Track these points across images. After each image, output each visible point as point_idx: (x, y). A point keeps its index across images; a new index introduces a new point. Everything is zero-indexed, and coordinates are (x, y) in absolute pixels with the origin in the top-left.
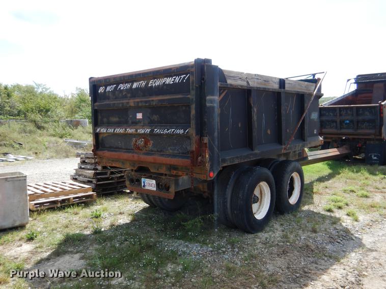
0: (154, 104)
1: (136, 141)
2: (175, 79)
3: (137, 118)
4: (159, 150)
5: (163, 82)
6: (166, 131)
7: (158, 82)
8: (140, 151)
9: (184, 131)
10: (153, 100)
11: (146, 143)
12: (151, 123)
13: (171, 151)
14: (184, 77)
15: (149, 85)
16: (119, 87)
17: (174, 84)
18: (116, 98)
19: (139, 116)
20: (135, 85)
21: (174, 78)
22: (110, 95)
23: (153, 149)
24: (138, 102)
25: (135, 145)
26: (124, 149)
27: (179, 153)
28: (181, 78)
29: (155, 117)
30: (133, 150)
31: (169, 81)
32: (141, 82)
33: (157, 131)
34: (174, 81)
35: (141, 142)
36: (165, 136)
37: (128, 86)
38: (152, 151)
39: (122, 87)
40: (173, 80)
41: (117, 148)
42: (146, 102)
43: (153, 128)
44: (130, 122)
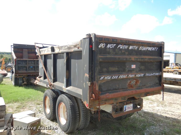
0: (146, 60)
1: (130, 83)
2: (152, 48)
3: (132, 68)
4: (144, 85)
5: (147, 49)
6: (151, 75)
7: (144, 49)
8: (132, 88)
9: (159, 74)
10: (146, 58)
11: (136, 83)
12: (141, 71)
13: (149, 84)
14: (156, 49)
15: (140, 49)
16: (119, 47)
17: (152, 51)
18: (116, 54)
19: (134, 66)
20: (131, 48)
22: (111, 51)
23: (140, 85)
25: (129, 85)
26: (121, 89)
27: (153, 85)
28: (155, 48)
29: (143, 67)
30: (127, 88)
31: (150, 49)
32: (135, 46)
33: (147, 75)
35: (133, 82)
36: (147, 77)
37: (126, 47)
38: (140, 86)
39: (121, 46)
40: (151, 49)
41: (116, 89)
42: (142, 59)
43: (145, 73)
44: (127, 70)
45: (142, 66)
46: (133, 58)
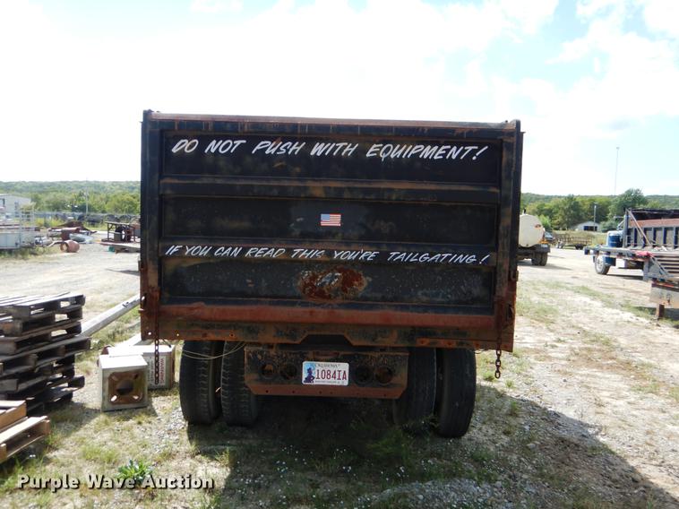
0: (394, 198)
1: (314, 278)
2: (448, 151)
3: (323, 224)
4: (390, 296)
5: (413, 152)
6: (425, 257)
7: (395, 152)
8: (325, 300)
9: (479, 258)
10: (390, 190)
11: (347, 283)
12: (368, 239)
13: (425, 299)
14: (473, 152)
15: (368, 155)
16: (258, 147)
17: (445, 162)
18: (246, 173)
19: (331, 220)
20: (318, 149)
21: (444, 147)
22: (222, 163)
23: (369, 295)
24: (341, 190)
25: (306, 285)
26: (266, 297)
27: (448, 303)
28: (464, 151)
29: (385, 227)
30: (299, 297)
31: (428, 152)
32: (341, 145)
33: (398, 255)
34: (444, 155)
35: (332, 280)
36: (411, 268)
37: (296, 148)
38: (366, 299)
39: (270, 148)
40: (440, 152)
41: (244, 294)
42: (366, 191)
43: (385, 249)
44: (297, 232)
45: (382, 223)
46: (317, 188)
